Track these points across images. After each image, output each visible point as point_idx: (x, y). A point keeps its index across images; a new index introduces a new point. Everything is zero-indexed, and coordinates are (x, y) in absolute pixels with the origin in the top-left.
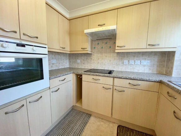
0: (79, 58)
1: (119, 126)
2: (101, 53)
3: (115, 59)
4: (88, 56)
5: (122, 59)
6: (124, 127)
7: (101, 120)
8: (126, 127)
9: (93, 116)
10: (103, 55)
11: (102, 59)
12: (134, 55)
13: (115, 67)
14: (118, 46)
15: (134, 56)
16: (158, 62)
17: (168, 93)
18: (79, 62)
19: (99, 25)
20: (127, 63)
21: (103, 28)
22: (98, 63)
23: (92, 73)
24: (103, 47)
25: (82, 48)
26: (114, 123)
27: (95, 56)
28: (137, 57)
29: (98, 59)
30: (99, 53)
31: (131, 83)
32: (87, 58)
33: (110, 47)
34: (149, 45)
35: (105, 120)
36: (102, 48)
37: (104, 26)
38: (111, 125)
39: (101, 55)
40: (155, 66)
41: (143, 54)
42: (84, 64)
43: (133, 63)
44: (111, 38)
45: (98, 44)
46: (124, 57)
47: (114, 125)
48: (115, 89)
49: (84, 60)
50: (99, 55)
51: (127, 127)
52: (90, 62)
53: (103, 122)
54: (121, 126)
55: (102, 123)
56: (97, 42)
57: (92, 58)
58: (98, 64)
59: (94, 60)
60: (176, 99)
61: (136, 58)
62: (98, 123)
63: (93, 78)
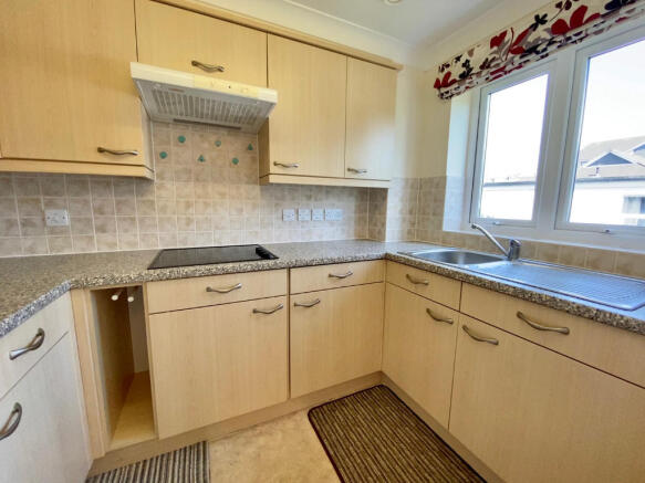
0: (59, 200)
1: (310, 415)
2: (197, 180)
3: (255, 206)
4: (131, 192)
5: (277, 205)
6: (321, 406)
7: (250, 433)
8: (326, 404)
9: (213, 442)
10: (210, 189)
11: (206, 205)
12: (308, 193)
13: (257, 233)
14: (275, 164)
15: (309, 198)
16: (355, 212)
17: (408, 276)
18: (67, 221)
19: (195, 64)
20: (293, 218)
21: (213, 80)
22: (189, 222)
23: (203, 268)
24: (207, 157)
25: (101, 150)
26: (295, 413)
27: (168, 192)
28: (316, 200)
29: (188, 205)
30: (188, 181)
31: (333, 273)
32: (118, 203)
33: (235, 161)
34: (349, 170)
35: (265, 423)
36: (201, 159)
37: (219, 73)
38: (290, 424)
39: (200, 191)
40: (353, 223)
41: (327, 192)
42: (102, 229)
43: (308, 218)
44: (239, 128)
45: (182, 140)
46: (283, 198)
47: (297, 417)
48: (295, 305)
49: (100, 211)
50: (190, 189)
51: (327, 401)
52: (142, 221)
53: (261, 434)
54: (314, 408)
55: (262, 441)
56: (174, 132)
57: (152, 202)
58: (188, 224)
59: (163, 209)
60: (427, 284)
61: (312, 203)
62: (251, 450)
63: (208, 290)
